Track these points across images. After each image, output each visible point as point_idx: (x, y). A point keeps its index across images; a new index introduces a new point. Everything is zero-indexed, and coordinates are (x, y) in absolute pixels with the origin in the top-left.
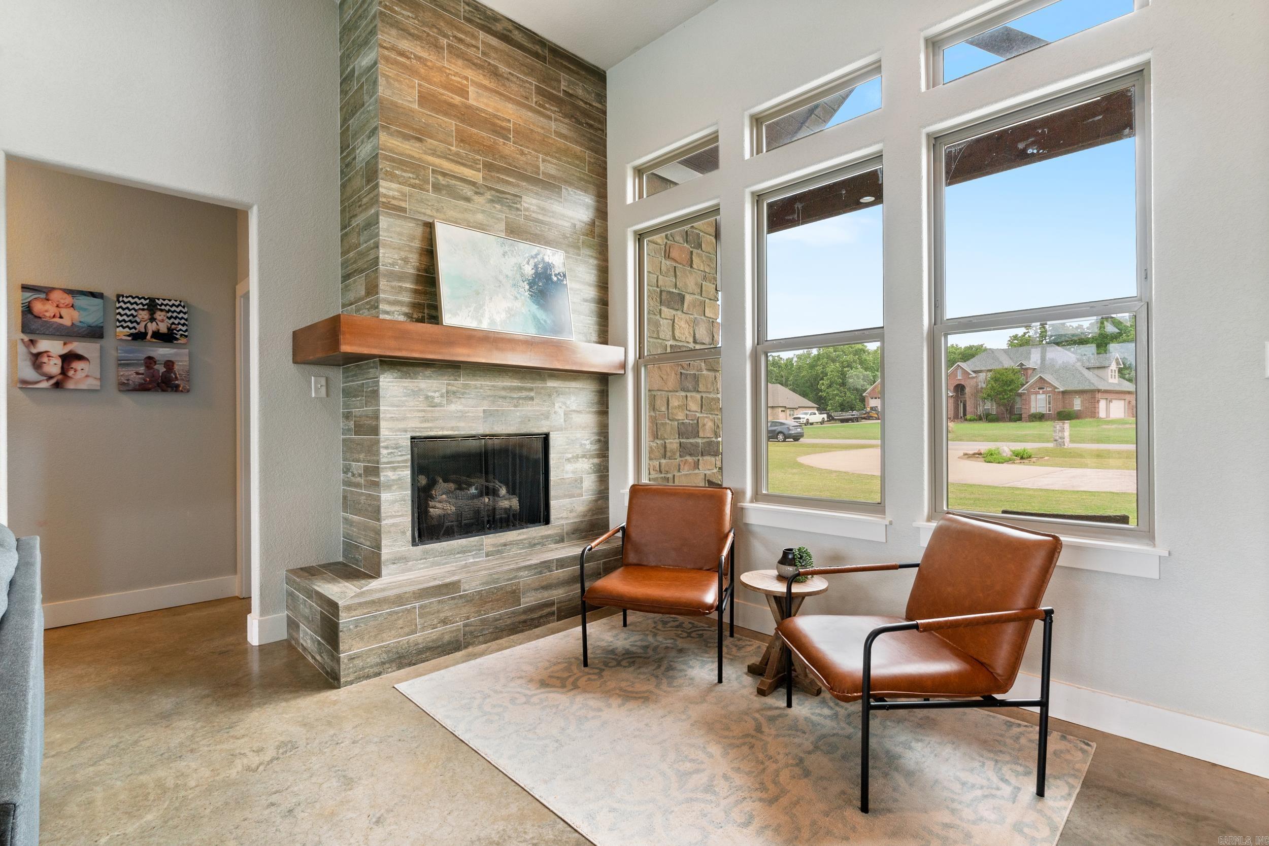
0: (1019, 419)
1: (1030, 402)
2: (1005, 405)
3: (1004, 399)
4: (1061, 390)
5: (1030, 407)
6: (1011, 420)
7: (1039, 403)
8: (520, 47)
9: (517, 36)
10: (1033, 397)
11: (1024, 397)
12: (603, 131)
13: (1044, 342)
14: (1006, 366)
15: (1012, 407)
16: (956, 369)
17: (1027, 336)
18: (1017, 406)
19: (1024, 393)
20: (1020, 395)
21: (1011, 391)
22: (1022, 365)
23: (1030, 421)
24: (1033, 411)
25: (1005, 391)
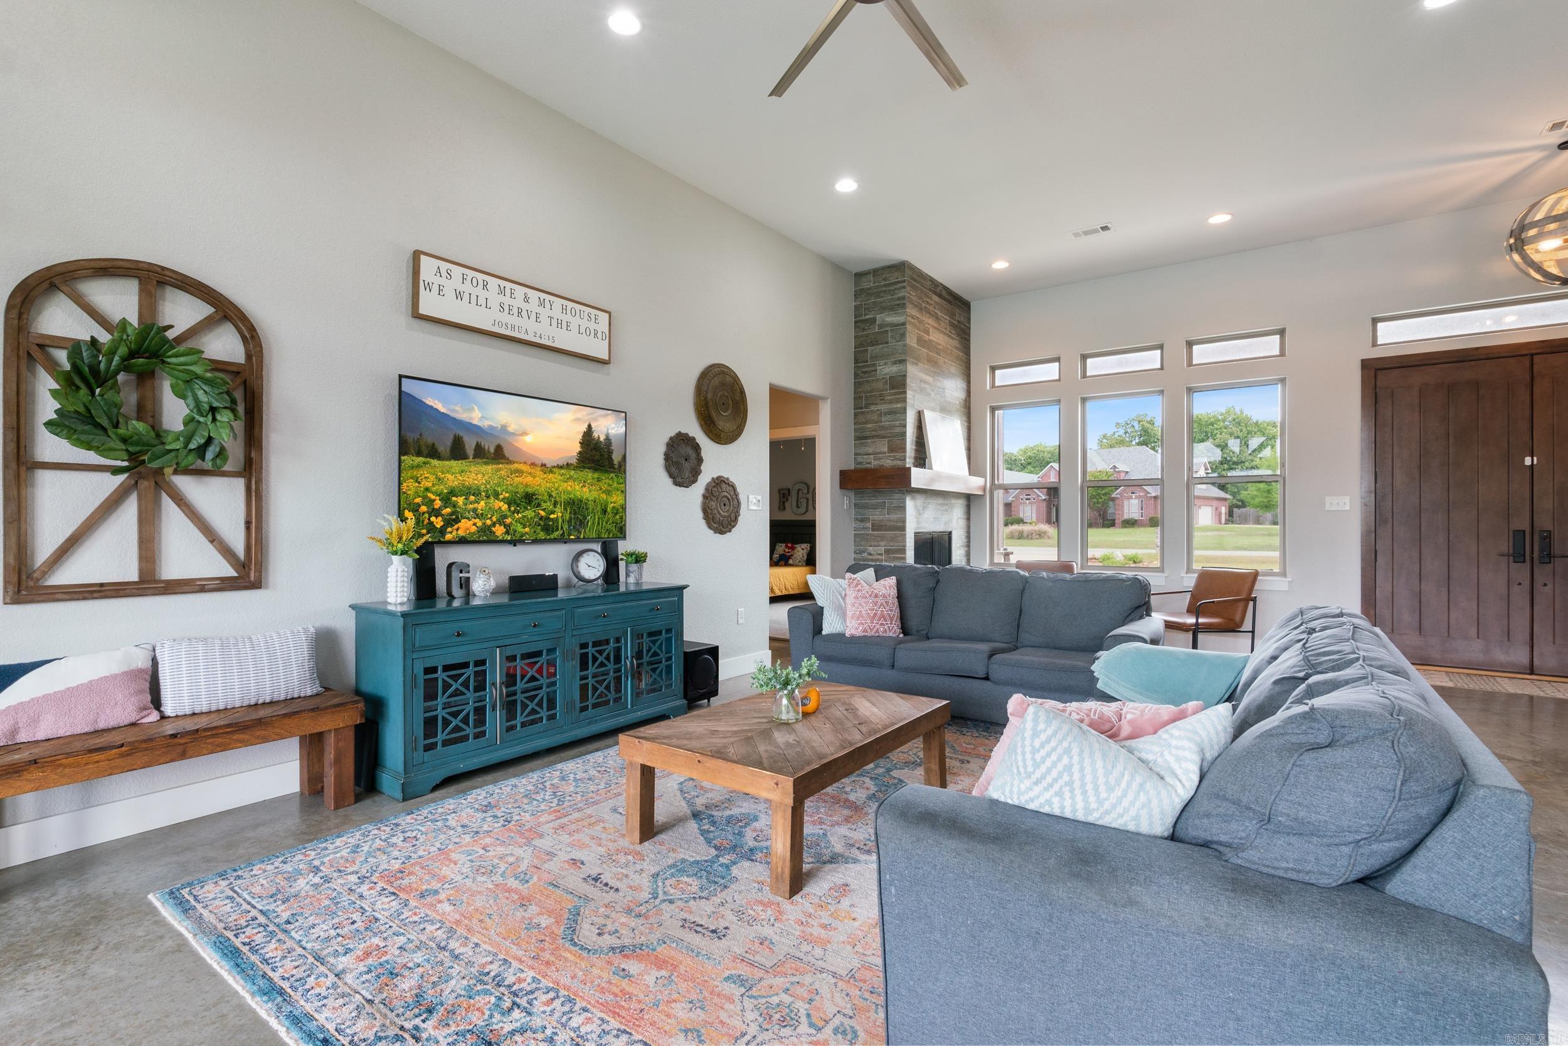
0: (1112, 524)
1: (1123, 507)
2: (1098, 510)
3: (1098, 503)
4: (1153, 495)
5: (1123, 512)
6: (1104, 526)
7: (1132, 508)
8: (945, 299)
9: (944, 293)
10: (1126, 502)
11: (1117, 502)
12: (969, 340)
13: (1134, 443)
14: (1099, 469)
15: (1105, 512)
16: (1050, 470)
17: (1116, 435)
18: (1110, 511)
19: (1118, 498)
20: (1113, 499)
21: (1105, 494)
22: (1115, 467)
23: (1123, 527)
24: (1126, 517)
25: (1098, 494)
